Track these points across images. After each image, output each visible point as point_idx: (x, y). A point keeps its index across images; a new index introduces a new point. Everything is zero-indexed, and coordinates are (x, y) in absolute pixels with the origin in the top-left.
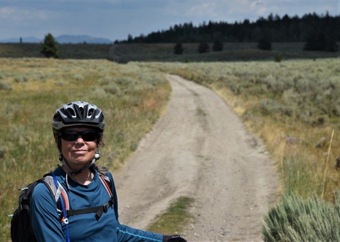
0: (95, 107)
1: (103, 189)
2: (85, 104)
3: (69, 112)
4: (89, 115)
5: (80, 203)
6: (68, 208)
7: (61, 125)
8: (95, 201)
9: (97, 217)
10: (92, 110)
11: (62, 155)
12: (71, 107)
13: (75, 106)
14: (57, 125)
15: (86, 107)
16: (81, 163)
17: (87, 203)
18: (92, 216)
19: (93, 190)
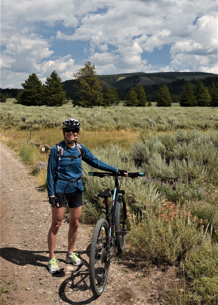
0: (77, 121)
1: (78, 150)
2: (74, 119)
3: (68, 122)
4: (75, 123)
5: (67, 154)
6: (62, 154)
7: (65, 127)
8: (73, 154)
9: (72, 160)
10: (76, 122)
11: (65, 137)
12: (69, 120)
13: (70, 120)
14: (63, 127)
15: (74, 120)
16: (71, 140)
17: (70, 154)
18: (70, 159)
19: (73, 150)
